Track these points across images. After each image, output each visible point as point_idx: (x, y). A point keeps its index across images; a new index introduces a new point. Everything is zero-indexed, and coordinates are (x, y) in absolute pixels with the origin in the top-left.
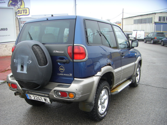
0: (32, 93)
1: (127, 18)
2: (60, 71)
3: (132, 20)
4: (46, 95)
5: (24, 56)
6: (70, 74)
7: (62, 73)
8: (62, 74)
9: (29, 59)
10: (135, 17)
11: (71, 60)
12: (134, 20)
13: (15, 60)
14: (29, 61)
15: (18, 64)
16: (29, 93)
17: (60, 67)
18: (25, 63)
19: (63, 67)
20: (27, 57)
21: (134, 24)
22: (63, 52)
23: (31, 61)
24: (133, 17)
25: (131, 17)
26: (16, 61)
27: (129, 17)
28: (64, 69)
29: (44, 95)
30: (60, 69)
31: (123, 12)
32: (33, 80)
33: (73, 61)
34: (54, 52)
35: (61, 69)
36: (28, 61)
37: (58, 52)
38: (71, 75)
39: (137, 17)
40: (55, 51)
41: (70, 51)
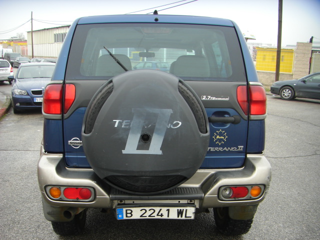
0: (136, 202)
1: (39, 31)
2: (216, 141)
3: (51, 36)
4: (182, 202)
5: (157, 111)
6: (239, 147)
7: (219, 146)
8: (221, 149)
9: (173, 118)
10: (57, 30)
11: (246, 117)
12: (55, 35)
13: (117, 121)
14: (175, 122)
15: (130, 131)
16: (124, 204)
17: (217, 133)
18: (157, 126)
19: (224, 133)
20: (169, 112)
21: (55, 41)
22: (227, 99)
23: (180, 123)
24: (53, 30)
25: (48, 29)
26: (124, 124)
27: (45, 29)
28: (225, 137)
29: (176, 202)
30: (216, 137)
31: (32, 19)
32: (177, 171)
33: (249, 117)
34: (204, 99)
35: (218, 137)
36: (171, 121)
37: (214, 99)
38: (241, 147)
39: (60, 29)
40: (207, 97)
41: (243, 97)
